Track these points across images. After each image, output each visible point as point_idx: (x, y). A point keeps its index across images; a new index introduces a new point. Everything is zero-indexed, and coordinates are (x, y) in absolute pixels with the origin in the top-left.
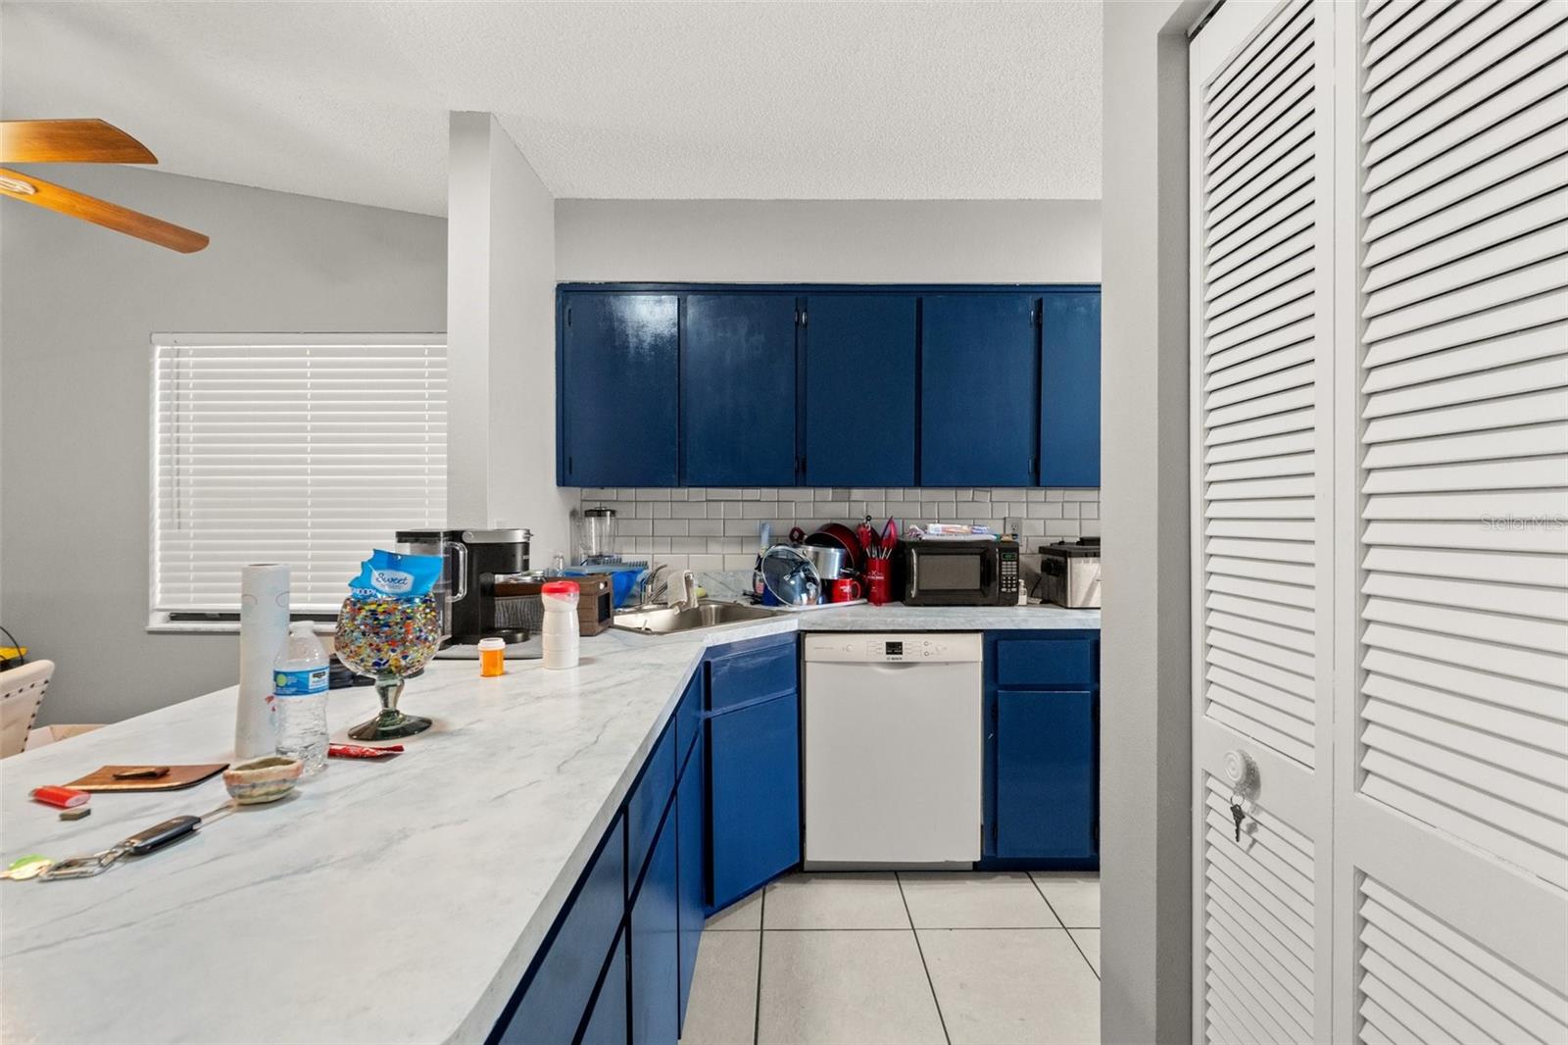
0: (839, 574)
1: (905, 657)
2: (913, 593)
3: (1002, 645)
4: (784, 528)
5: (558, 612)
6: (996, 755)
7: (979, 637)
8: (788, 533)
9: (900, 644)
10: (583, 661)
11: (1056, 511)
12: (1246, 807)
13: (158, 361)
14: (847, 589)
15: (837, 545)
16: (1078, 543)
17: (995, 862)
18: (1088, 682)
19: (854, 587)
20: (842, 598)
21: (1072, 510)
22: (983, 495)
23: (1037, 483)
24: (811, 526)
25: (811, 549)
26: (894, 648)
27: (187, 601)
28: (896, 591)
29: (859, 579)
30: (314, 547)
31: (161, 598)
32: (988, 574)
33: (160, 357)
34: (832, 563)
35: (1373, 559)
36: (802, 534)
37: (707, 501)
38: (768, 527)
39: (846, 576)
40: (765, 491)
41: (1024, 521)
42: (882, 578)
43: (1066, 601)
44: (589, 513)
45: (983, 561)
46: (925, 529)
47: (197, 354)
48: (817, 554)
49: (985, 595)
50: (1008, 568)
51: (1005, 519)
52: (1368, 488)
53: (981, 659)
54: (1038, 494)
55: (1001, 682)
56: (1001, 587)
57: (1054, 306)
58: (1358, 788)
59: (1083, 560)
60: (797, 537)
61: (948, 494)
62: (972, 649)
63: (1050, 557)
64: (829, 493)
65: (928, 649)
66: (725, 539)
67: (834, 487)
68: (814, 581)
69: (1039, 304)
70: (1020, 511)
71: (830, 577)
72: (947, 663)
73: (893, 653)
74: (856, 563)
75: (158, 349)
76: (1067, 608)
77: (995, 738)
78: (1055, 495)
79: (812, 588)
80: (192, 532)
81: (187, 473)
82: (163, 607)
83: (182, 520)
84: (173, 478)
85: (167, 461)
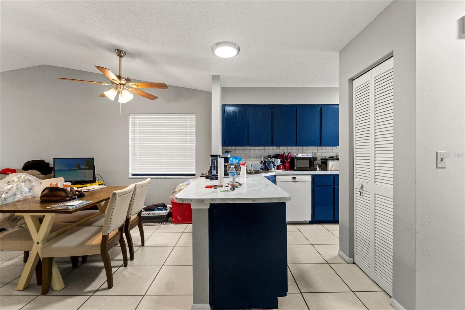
0: (280, 164)
1: (296, 180)
2: (296, 168)
3: (316, 178)
4: (266, 155)
5: (244, 168)
6: (314, 199)
7: (311, 176)
8: (267, 156)
9: (295, 177)
10: (247, 178)
11: (324, 151)
12: (362, 191)
13: (130, 119)
14: (282, 167)
15: (279, 158)
16: (329, 158)
17: (314, 221)
18: (333, 185)
19: (283, 167)
20: (281, 169)
21: (327, 151)
22: (308, 148)
23: (321, 145)
24: (272, 154)
25: (274, 159)
26: (294, 178)
27: (137, 171)
28: (292, 167)
29: (283, 165)
31: (131, 171)
32: (311, 164)
34: (278, 162)
35: (377, 155)
36: (270, 156)
37: (249, 149)
38: (263, 155)
39: (281, 165)
40: (262, 147)
41: (317, 153)
42: (288, 165)
43: (327, 170)
44: (225, 152)
45: (310, 161)
46: (297, 155)
47: (139, 118)
48: (275, 160)
49: (310, 168)
50: (315, 163)
51: (313, 153)
52: (376, 147)
53: (311, 180)
54: (320, 148)
55: (315, 185)
56: (314, 166)
57: (324, 109)
58: (375, 184)
59: (330, 161)
60: (269, 156)
61: (301, 148)
62: (309, 178)
63: (323, 161)
64: (275, 147)
65: (301, 178)
66: (253, 157)
67: (276, 146)
68: (276, 165)
69: (321, 108)
70: (316, 151)
71: (278, 165)
72: (304, 181)
73: (294, 179)
74: (283, 162)
75: (130, 117)
76: (327, 171)
77: (314, 196)
78: (323, 148)
79: (275, 167)
80: (138, 156)
81: (137, 144)
82: (131, 173)
83: (136, 154)
84: (134, 145)
85: (133, 141)
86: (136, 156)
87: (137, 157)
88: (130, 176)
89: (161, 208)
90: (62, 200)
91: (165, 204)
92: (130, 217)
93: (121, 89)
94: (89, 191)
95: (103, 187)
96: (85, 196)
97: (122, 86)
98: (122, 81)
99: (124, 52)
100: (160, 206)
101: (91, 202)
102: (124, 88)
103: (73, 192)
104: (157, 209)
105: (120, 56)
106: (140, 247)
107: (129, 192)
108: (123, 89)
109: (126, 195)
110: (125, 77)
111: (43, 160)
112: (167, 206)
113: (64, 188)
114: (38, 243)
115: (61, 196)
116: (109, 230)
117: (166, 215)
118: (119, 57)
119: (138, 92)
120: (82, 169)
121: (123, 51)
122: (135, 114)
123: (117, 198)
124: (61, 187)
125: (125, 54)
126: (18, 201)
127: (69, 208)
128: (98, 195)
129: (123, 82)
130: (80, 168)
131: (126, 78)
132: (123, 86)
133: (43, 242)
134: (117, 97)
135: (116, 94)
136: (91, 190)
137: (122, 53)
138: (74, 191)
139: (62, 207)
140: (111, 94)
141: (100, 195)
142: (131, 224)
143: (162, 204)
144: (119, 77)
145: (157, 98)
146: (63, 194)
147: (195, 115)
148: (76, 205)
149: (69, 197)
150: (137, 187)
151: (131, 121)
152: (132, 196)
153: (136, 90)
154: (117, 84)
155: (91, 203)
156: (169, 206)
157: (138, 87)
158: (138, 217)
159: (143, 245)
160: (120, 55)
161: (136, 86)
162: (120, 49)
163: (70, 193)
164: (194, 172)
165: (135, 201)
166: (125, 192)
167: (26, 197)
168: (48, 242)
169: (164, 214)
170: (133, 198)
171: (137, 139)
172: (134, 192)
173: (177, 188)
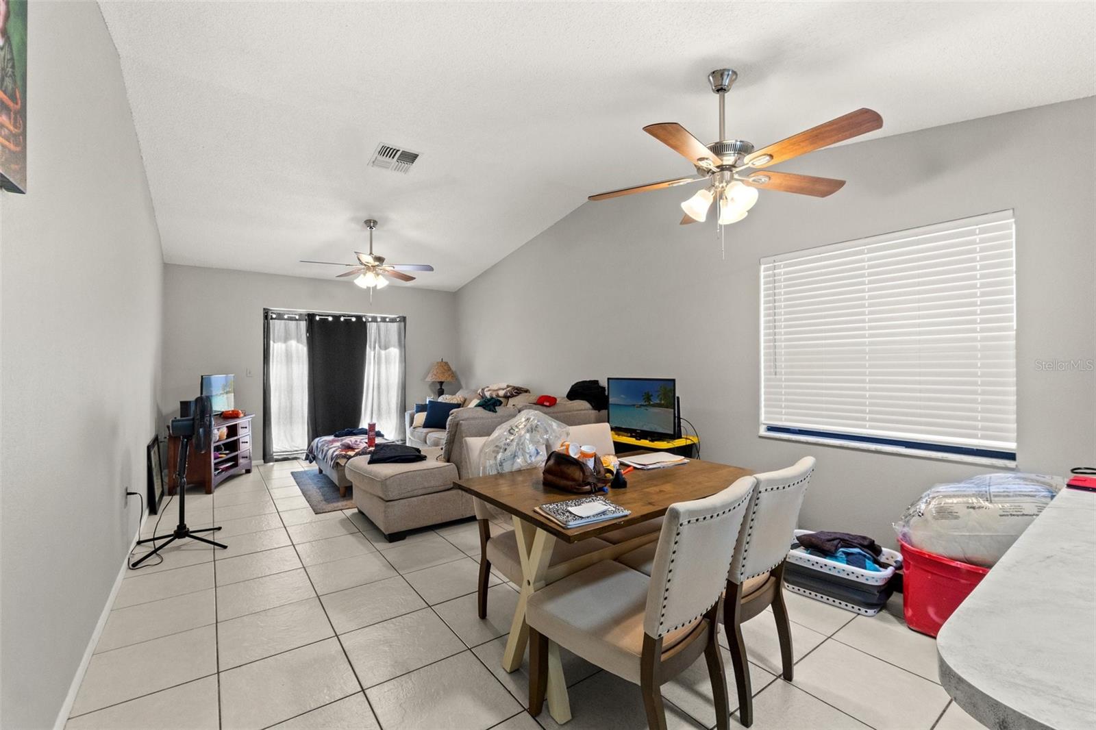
13: (762, 274)
27: (781, 420)
30: (871, 389)
31: (765, 418)
33: (764, 271)
47: (786, 266)
75: (762, 267)
80: (783, 377)
81: (781, 341)
82: (764, 424)
83: (777, 370)
84: (772, 344)
85: (769, 334)
86: (778, 377)
87: (780, 380)
88: (763, 431)
89: (860, 554)
90: (575, 490)
91: (874, 541)
92: (742, 583)
93: (724, 184)
94: (645, 468)
95: (680, 463)
96: (628, 486)
97: (727, 174)
98: (725, 158)
99: (730, 73)
100: (855, 547)
101: (627, 512)
102: (732, 178)
103: (599, 472)
104: (843, 552)
105: (721, 90)
106: (779, 679)
107: (728, 508)
108: (728, 182)
109: (715, 519)
110: (733, 142)
111: (597, 381)
112: (883, 549)
113: (581, 460)
114: (529, 583)
115: (573, 480)
116: (661, 624)
117: (880, 586)
118: (717, 96)
119: (776, 180)
120: (655, 406)
121: (729, 70)
122: (773, 258)
123: (685, 530)
124: (576, 457)
125: (734, 77)
126: (519, 471)
127: (570, 523)
128: (656, 489)
129: (729, 159)
130: (651, 403)
131: (738, 143)
132: (729, 173)
133: (537, 584)
134: (714, 211)
135: (711, 200)
136: (650, 467)
137: (725, 77)
138: (602, 470)
139: (558, 516)
140: (697, 206)
141: (661, 491)
142: (743, 601)
143: (864, 538)
144: (718, 149)
145: (841, 184)
146: (578, 475)
147: (1014, 215)
148: (588, 517)
149: (589, 484)
150: (762, 489)
151: (765, 277)
152: (745, 517)
153: (769, 173)
154: (713, 173)
155: (626, 516)
156: (891, 554)
157: (773, 162)
158: (773, 579)
159: (787, 675)
160: (721, 85)
161: (768, 158)
162: (719, 69)
163: (592, 474)
164: (1010, 446)
165: (756, 533)
166: (714, 509)
167: (531, 463)
168: (547, 585)
169: (870, 583)
170: (749, 523)
171: (780, 327)
172: (753, 505)
173: (928, 503)
